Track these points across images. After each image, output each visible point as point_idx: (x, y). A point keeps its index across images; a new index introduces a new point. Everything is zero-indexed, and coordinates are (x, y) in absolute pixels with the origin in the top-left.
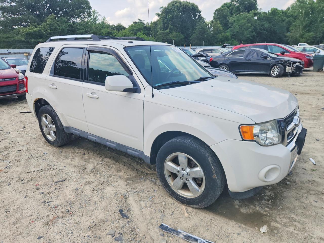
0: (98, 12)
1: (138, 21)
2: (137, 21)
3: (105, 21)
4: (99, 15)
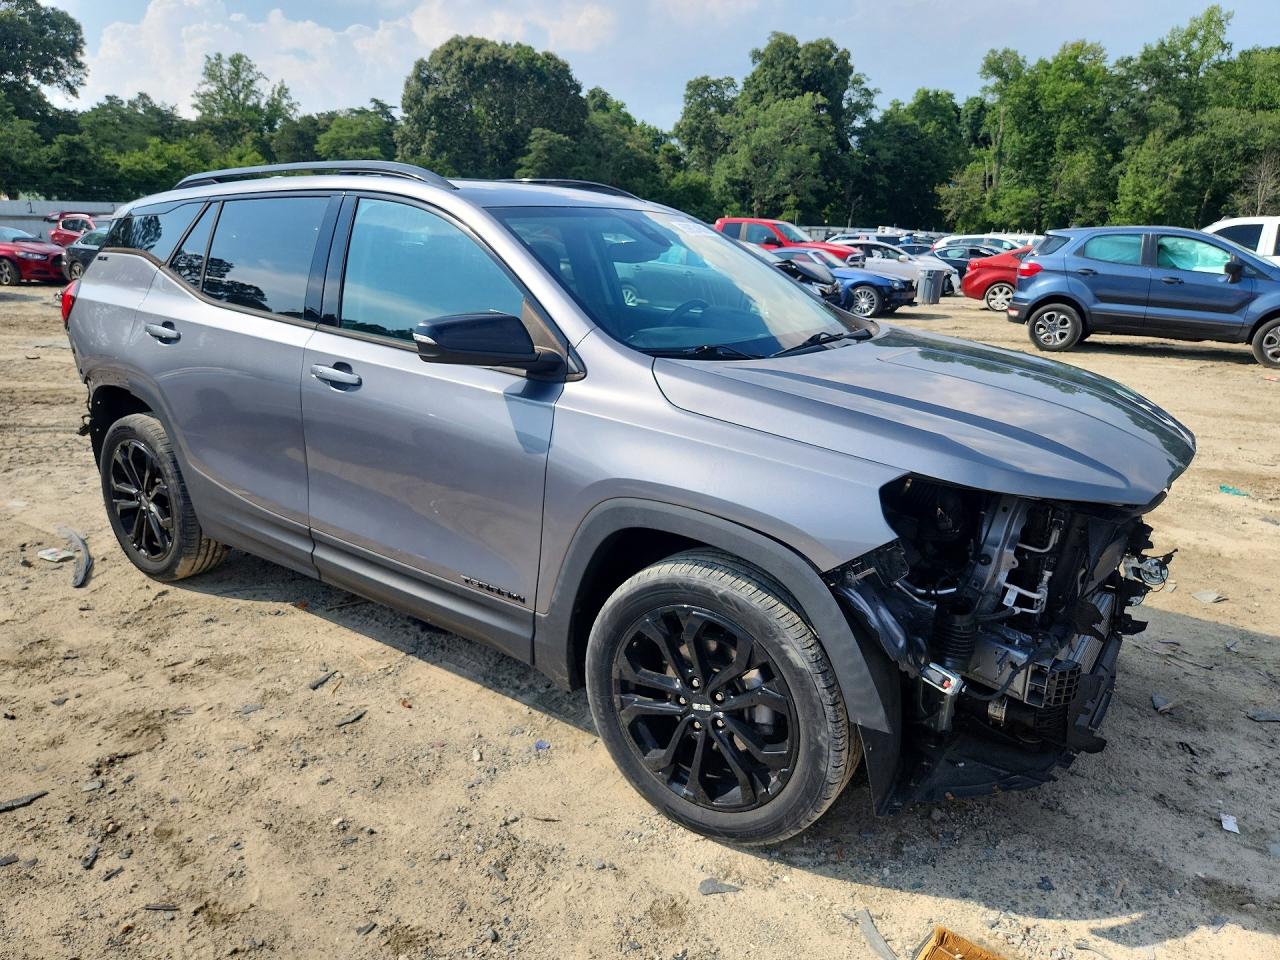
0: (253, 63)
1: (373, 104)
2: (370, 107)
3: (285, 102)
4: (260, 75)
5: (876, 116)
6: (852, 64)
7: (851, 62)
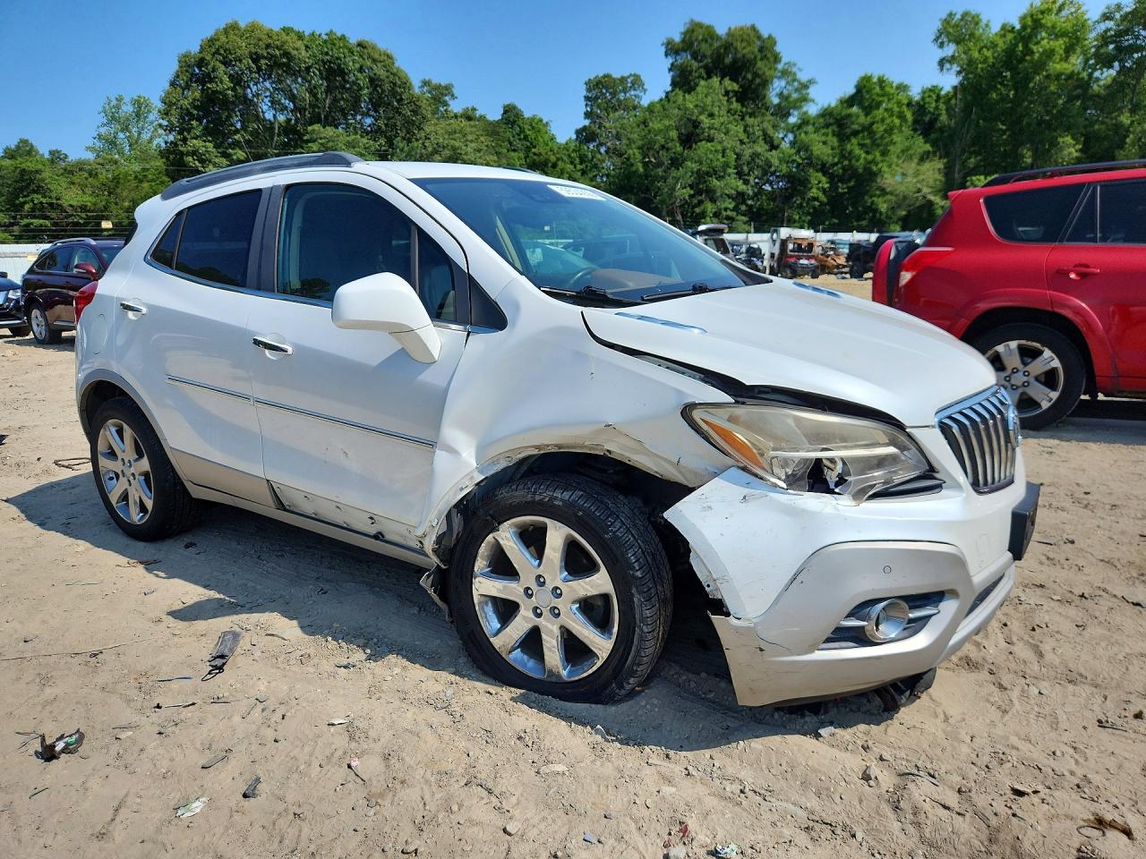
5: (812, 110)
6: (778, 51)
7: (778, 49)
